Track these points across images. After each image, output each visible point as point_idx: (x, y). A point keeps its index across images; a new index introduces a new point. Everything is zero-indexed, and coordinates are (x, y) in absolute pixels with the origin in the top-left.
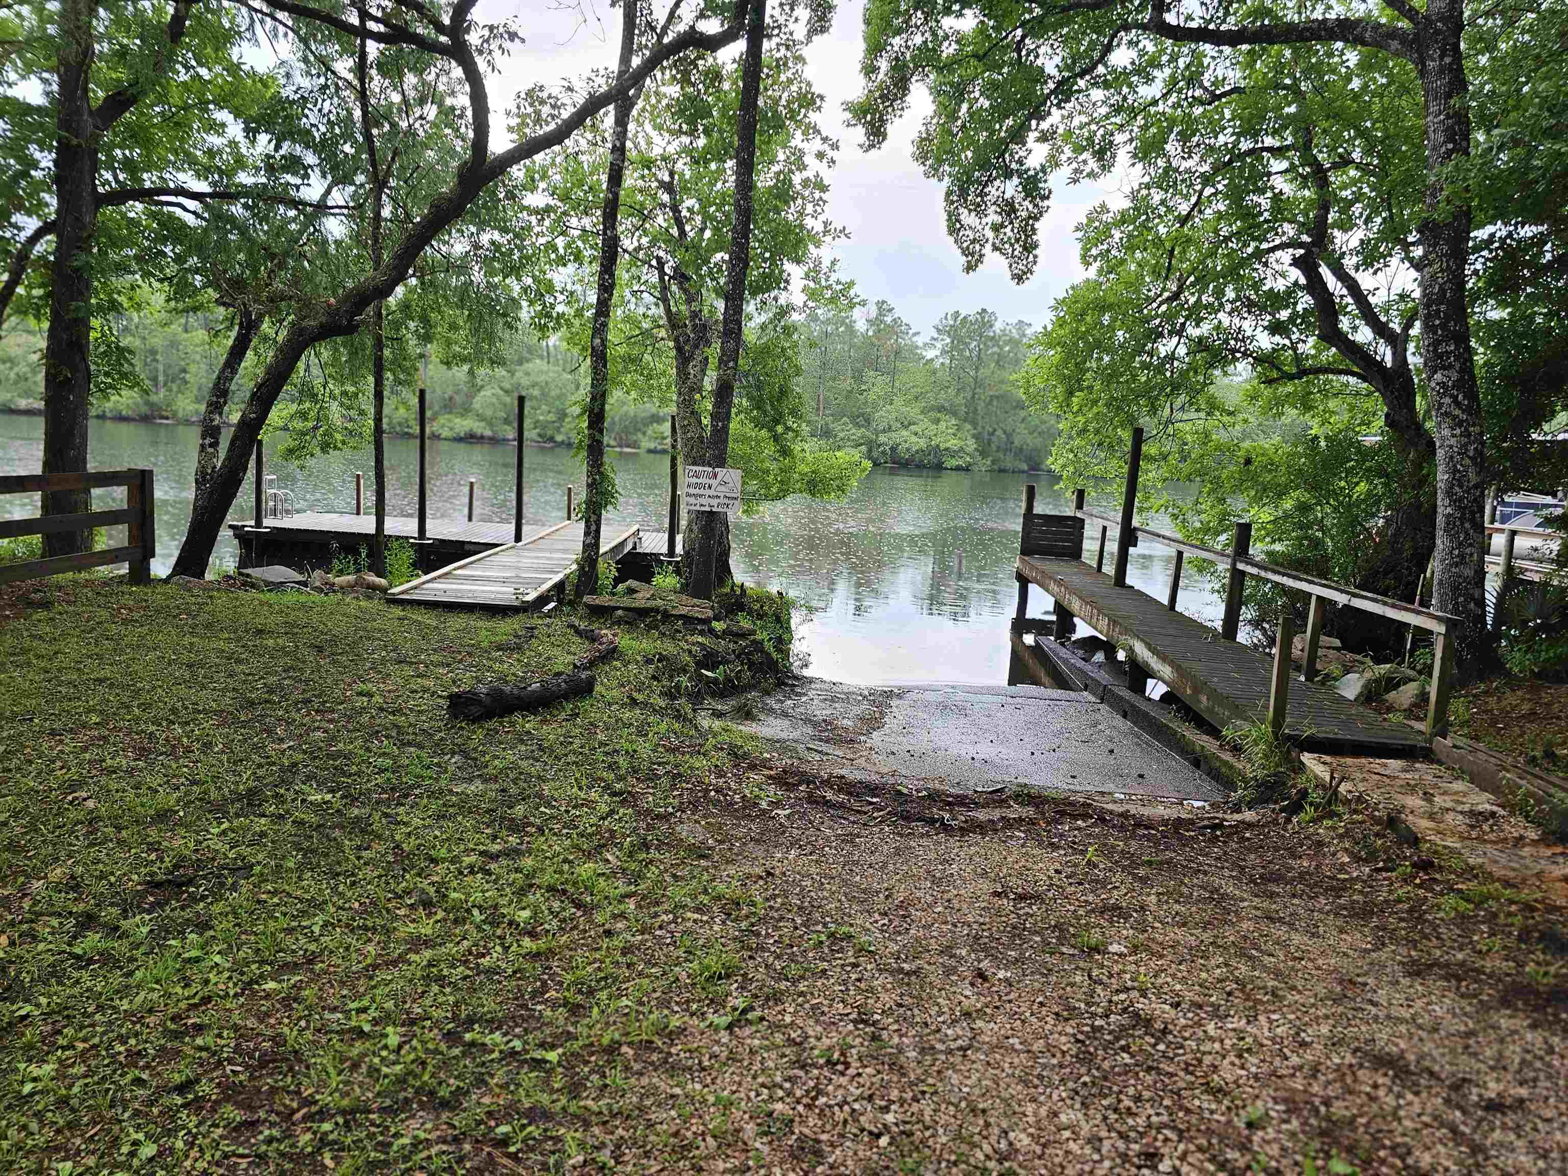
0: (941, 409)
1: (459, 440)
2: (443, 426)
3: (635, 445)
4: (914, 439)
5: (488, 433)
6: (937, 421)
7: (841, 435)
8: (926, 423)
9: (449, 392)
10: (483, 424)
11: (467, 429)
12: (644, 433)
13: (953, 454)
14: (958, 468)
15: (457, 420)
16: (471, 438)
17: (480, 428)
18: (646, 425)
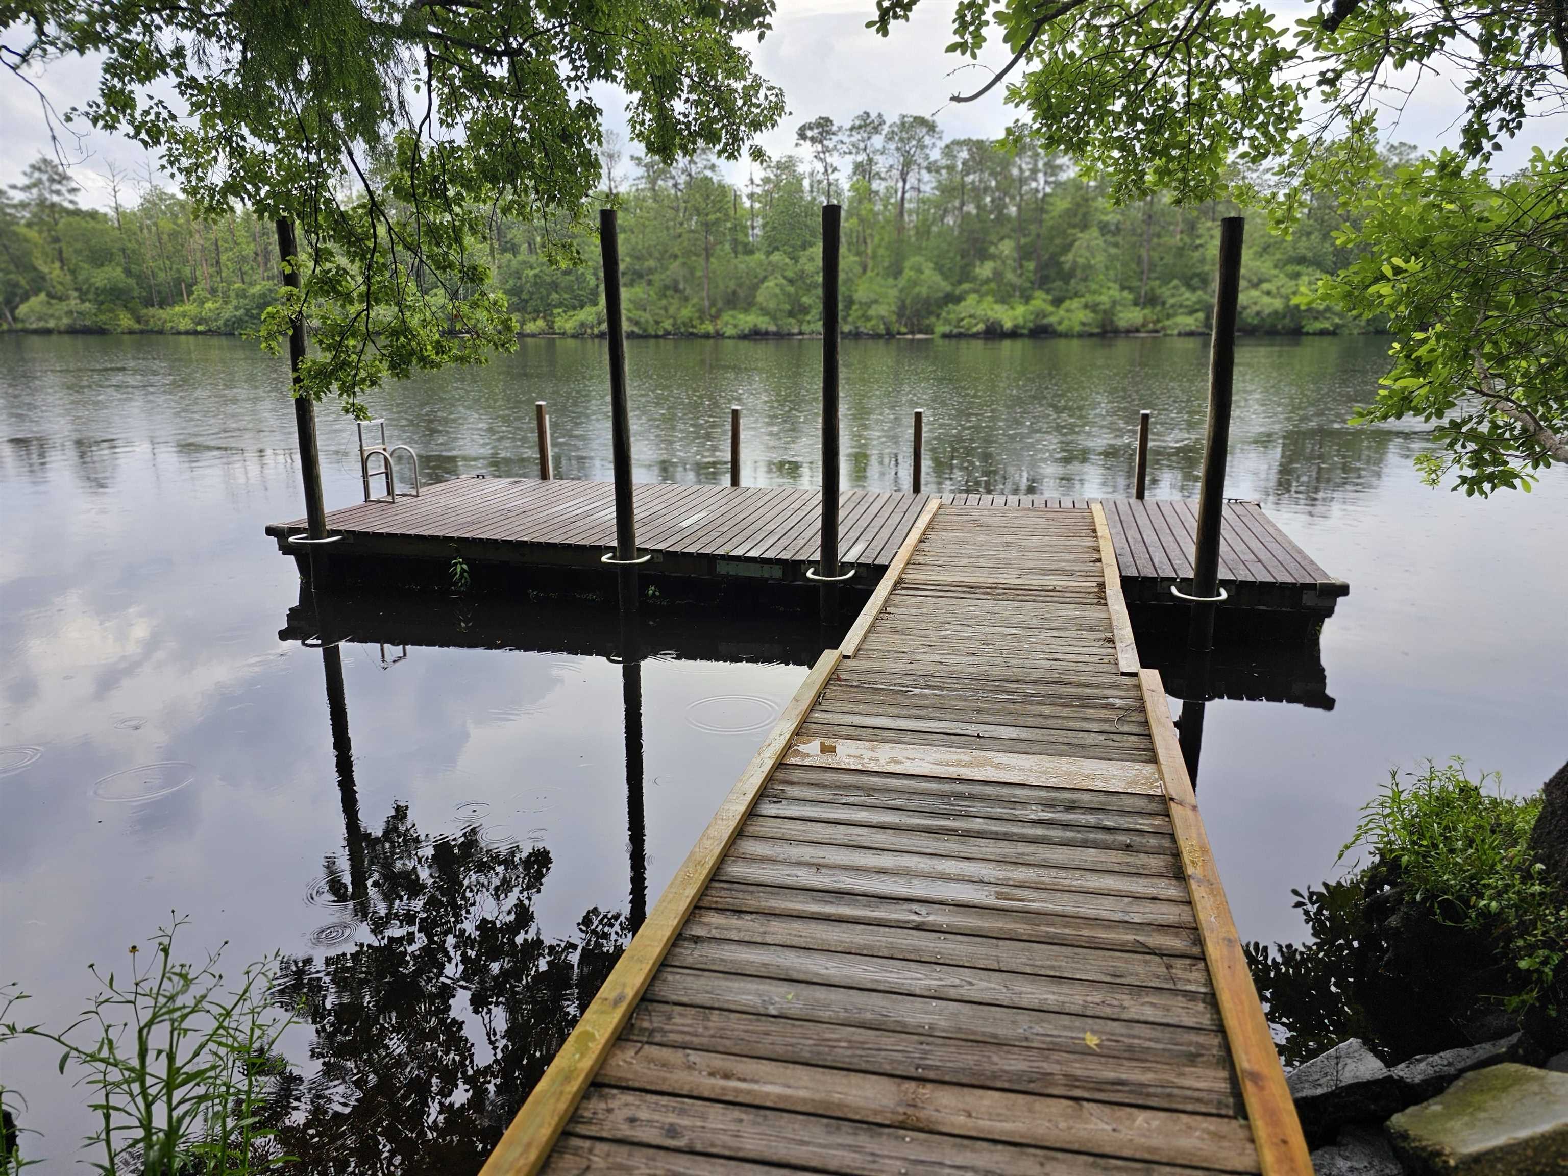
0: (1302, 260)
1: (744, 337)
2: (727, 324)
3: (929, 330)
4: (1266, 300)
5: (772, 328)
6: (1296, 276)
7: (1171, 301)
8: (1282, 279)
9: (732, 285)
10: (766, 319)
11: (751, 325)
12: (938, 316)
13: (1318, 315)
14: (1323, 333)
15: (741, 316)
16: (756, 335)
17: (764, 323)
18: (940, 307)
